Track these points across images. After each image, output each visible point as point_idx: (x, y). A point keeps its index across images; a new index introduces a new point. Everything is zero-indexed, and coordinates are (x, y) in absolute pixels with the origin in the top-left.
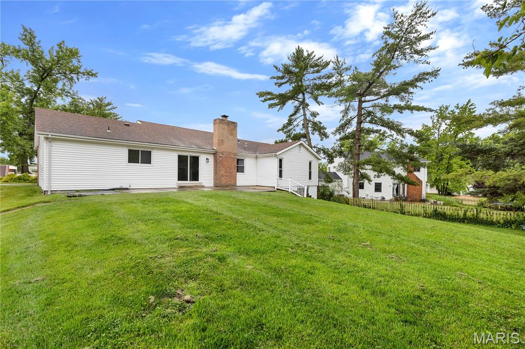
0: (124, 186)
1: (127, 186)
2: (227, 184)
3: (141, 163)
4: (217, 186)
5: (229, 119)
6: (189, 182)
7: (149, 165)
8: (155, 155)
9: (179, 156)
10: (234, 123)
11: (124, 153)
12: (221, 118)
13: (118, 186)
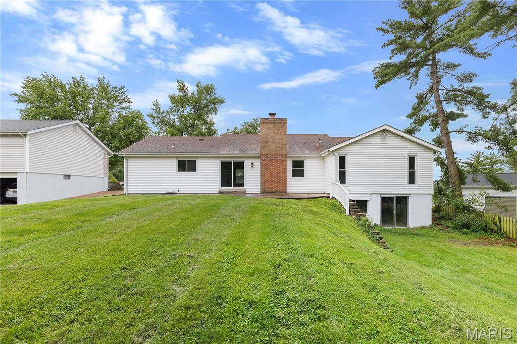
0: (174, 192)
1: (176, 192)
2: (273, 190)
3: (188, 171)
4: (264, 192)
5: (276, 117)
6: (232, 188)
7: (194, 172)
8: (200, 164)
9: (223, 163)
10: (281, 120)
11: (174, 164)
12: (269, 117)
13: (170, 191)
